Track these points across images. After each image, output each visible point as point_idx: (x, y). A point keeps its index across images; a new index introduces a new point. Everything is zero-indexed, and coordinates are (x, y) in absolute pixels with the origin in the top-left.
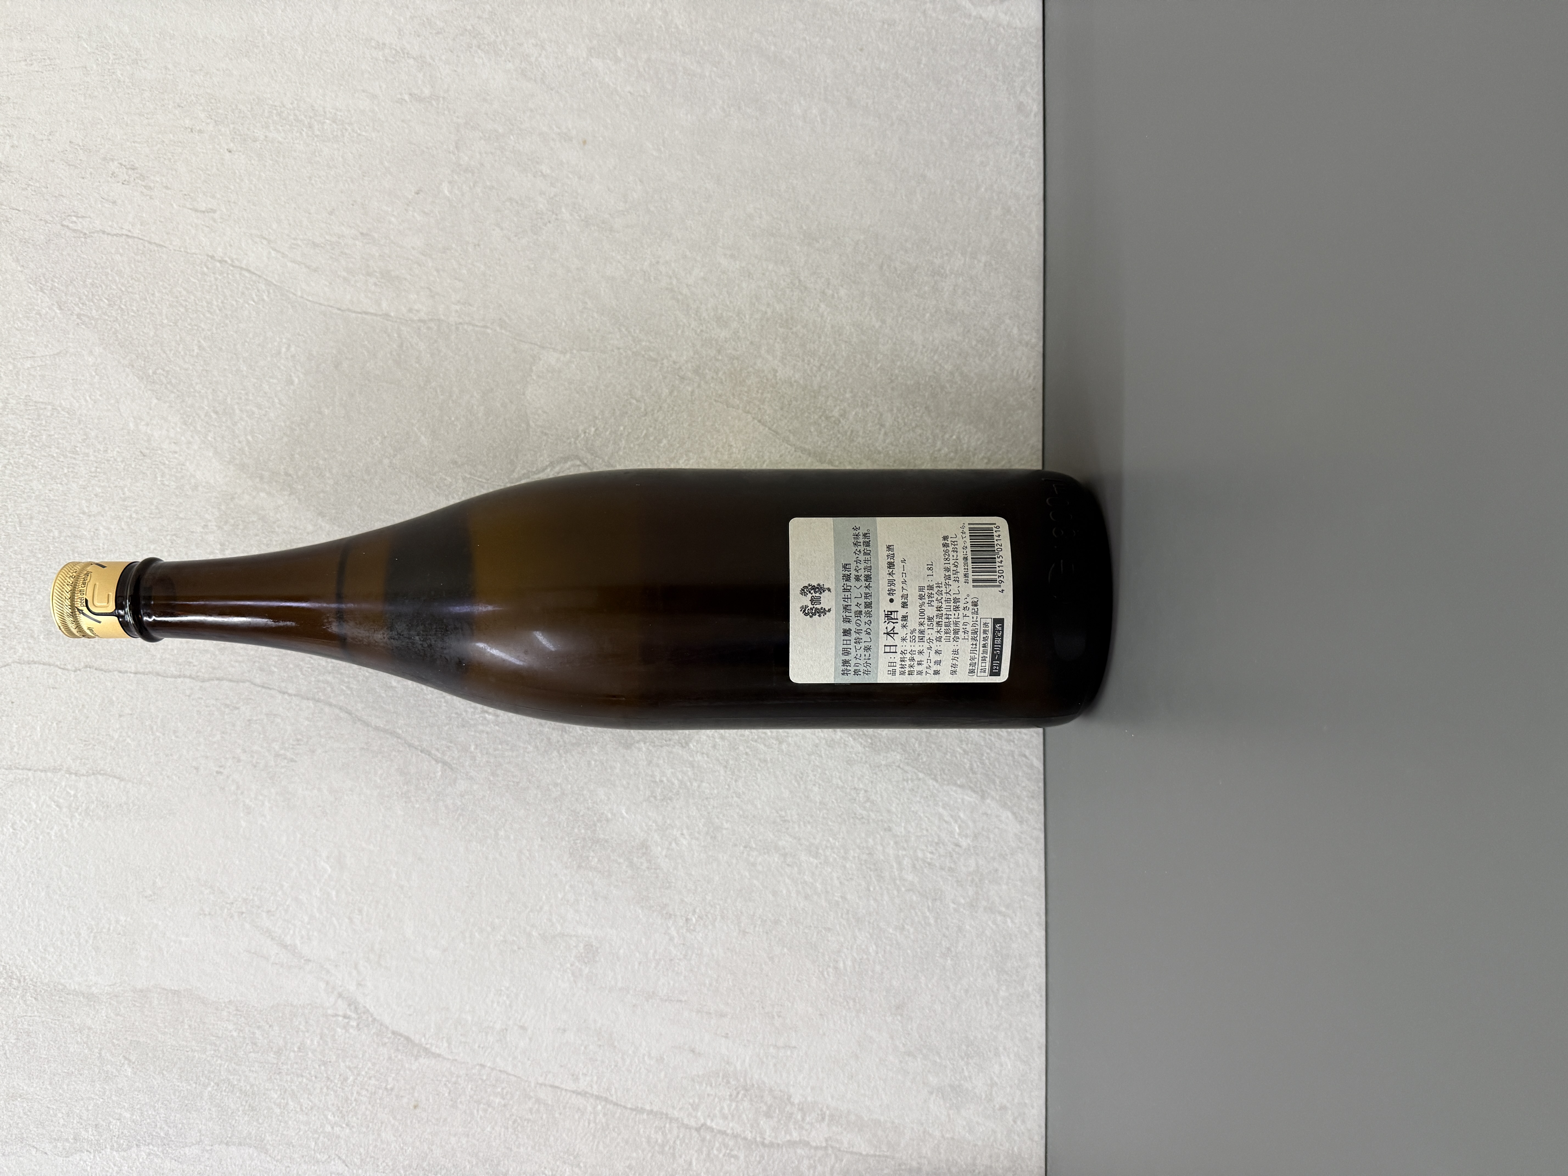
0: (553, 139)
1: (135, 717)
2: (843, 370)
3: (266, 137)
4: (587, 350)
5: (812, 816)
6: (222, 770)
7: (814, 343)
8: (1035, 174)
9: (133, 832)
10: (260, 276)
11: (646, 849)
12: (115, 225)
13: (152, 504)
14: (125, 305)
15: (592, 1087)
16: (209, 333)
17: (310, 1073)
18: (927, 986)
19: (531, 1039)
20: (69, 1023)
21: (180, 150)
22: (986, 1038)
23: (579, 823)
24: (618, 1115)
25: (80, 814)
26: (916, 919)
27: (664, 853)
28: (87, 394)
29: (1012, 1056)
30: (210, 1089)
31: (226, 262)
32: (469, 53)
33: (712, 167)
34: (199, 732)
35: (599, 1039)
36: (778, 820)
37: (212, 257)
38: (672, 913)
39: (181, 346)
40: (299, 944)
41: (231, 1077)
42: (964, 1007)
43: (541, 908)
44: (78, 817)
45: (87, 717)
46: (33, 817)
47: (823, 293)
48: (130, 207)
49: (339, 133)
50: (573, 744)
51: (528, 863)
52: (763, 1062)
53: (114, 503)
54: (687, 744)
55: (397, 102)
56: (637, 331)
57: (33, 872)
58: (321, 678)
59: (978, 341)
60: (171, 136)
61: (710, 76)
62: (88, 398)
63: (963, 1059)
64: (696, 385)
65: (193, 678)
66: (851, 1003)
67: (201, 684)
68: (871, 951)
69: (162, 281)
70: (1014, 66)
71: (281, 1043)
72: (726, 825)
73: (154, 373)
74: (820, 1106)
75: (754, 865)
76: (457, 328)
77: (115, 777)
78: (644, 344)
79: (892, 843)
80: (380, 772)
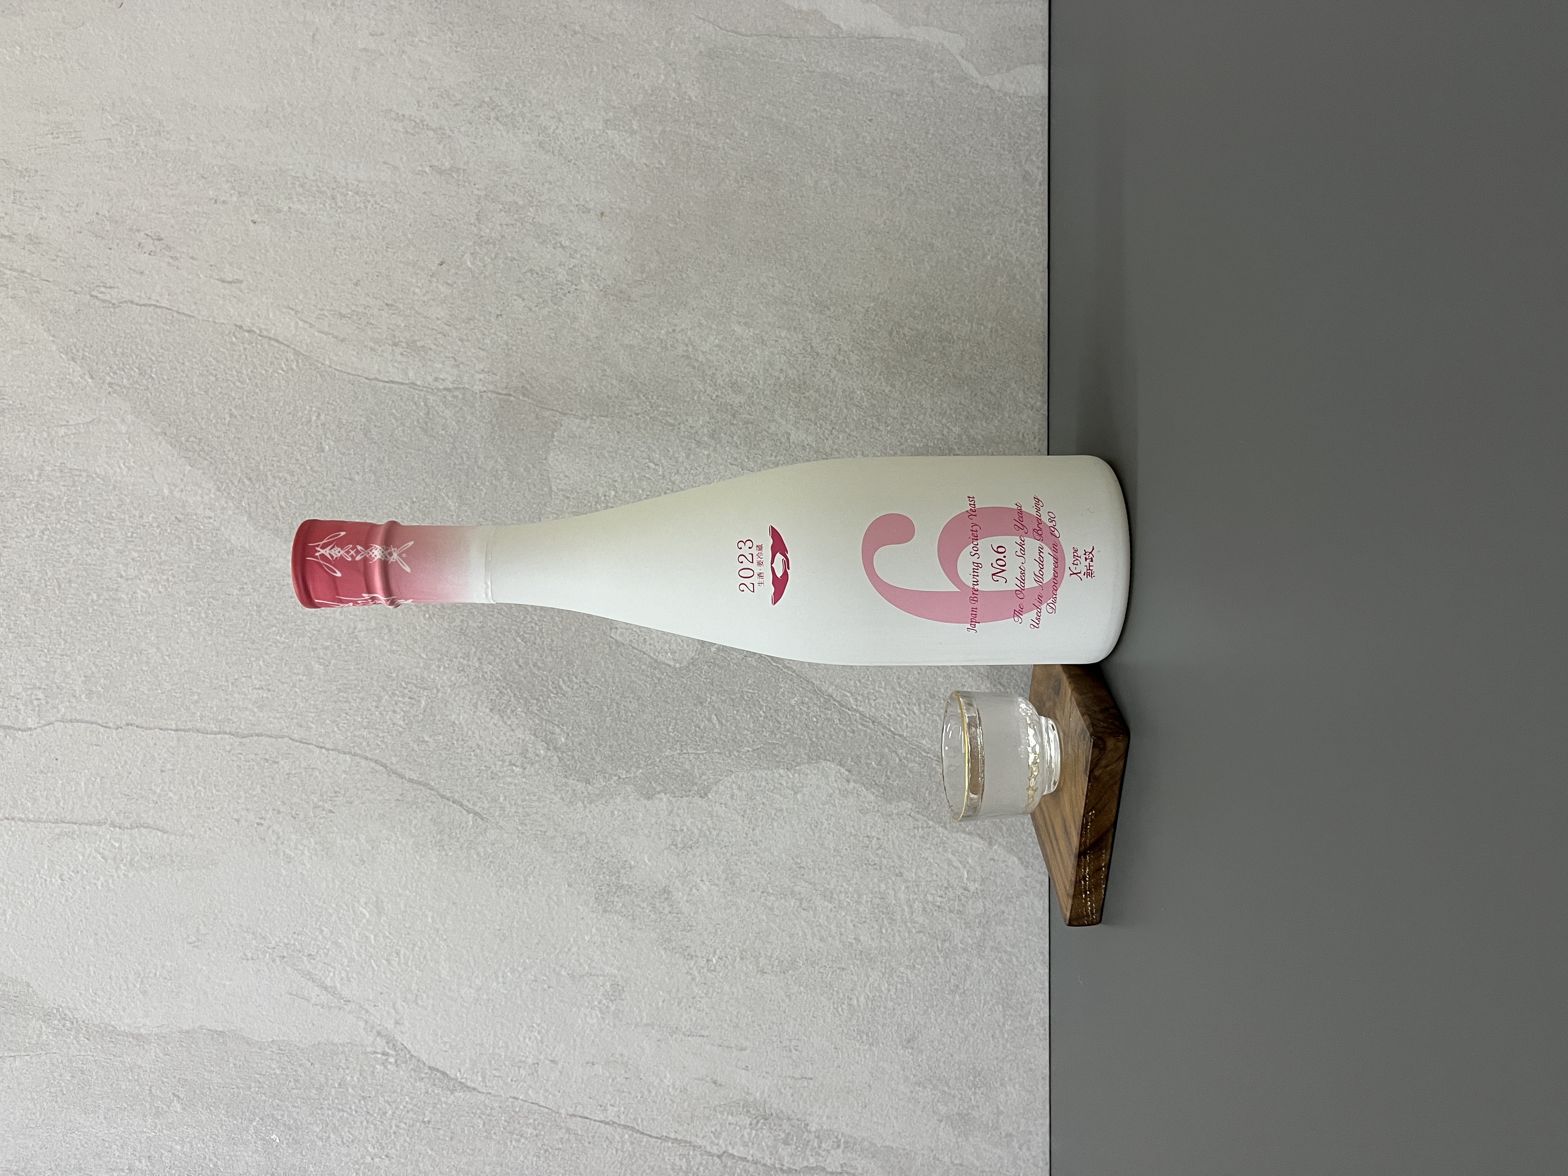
0: (571, 211)
1: (176, 772)
2: (854, 433)
3: (290, 208)
4: (606, 416)
5: (826, 863)
6: (262, 822)
7: (826, 407)
8: (1040, 241)
9: (177, 881)
10: (288, 346)
11: (668, 894)
12: (143, 295)
13: (189, 567)
14: (156, 374)
15: (619, 1117)
16: (240, 401)
17: (350, 1108)
18: (936, 1020)
19: (561, 1072)
20: (120, 1062)
21: (204, 221)
22: (993, 1068)
23: (605, 870)
24: (643, 1144)
25: (125, 865)
26: (926, 959)
27: (685, 899)
28: (121, 461)
29: (1017, 1086)
30: (255, 1123)
31: (254, 332)
32: (487, 126)
33: (726, 237)
34: (239, 786)
35: (626, 1072)
36: (794, 866)
37: (241, 327)
38: (693, 954)
39: (213, 414)
40: (338, 985)
41: (275, 1113)
42: (972, 1040)
43: (569, 950)
44: (123, 867)
45: (130, 773)
46: (80, 868)
47: (835, 358)
48: (157, 277)
49: (362, 205)
50: (596, 795)
51: (556, 907)
52: (781, 1093)
53: (150, 567)
54: (706, 794)
55: (418, 174)
56: (655, 397)
57: (81, 920)
58: (357, 733)
59: (984, 405)
60: (196, 206)
61: (724, 148)
62: (122, 465)
63: (970, 1089)
64: (711, 448)
65: (233, 735)
66: (865, 1037)
67: (239, 740)
68: (883, 988)
69: (192, 350)
70: (1020, 135)
71: (323, 1080)
72: (744, 872)
73: (187, 441)
74: (836, 1134)
75: (771, 909)
76: (481, 397)
77: (158, 829)
78: (661, 409)
79: (903, 888)
80: (414, 822)
